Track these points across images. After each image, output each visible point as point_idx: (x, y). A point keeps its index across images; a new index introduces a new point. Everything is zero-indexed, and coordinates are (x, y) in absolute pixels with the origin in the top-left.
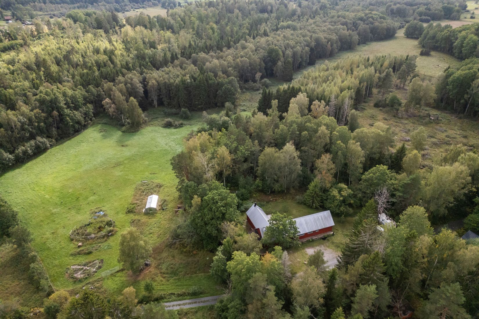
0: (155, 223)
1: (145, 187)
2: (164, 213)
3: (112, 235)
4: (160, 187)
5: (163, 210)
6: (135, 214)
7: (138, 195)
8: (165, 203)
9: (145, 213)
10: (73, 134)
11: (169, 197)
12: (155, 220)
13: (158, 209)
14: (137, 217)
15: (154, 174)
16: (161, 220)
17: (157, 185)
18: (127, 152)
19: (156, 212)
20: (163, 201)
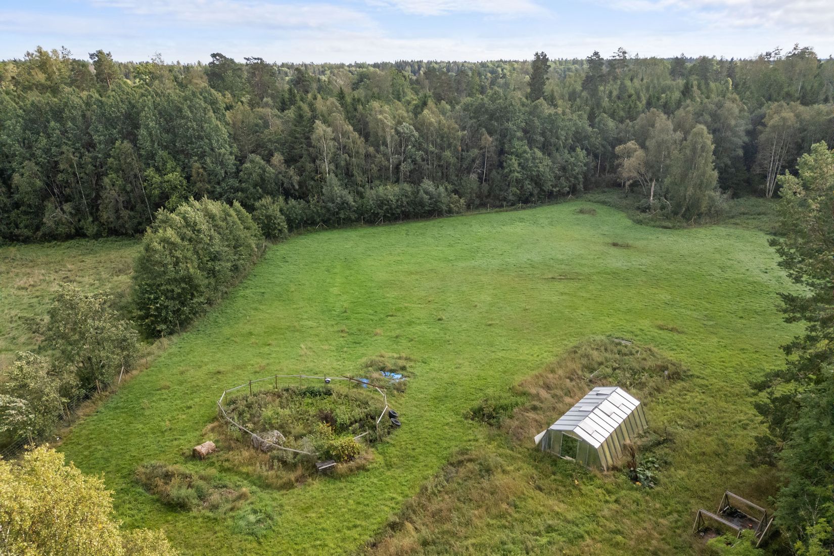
0: (550, 529)
1: (608, 355)
2: (629, 495)
3: (329, 474)
4: (676, 376)
5: (635, 479)
6: (494, 431)
7: (560, 372)
8: (660, 451)
9: (537, 449)
10: (513, 205)
11: (695, 433)
12: (560, 508)
13: (607, 460)
14: (491, 452)
15: (672, 330)
16: (590, 526)
17: (663, 368)
18: (617, 260)
19: (593, 470)
20: (653, 437)
